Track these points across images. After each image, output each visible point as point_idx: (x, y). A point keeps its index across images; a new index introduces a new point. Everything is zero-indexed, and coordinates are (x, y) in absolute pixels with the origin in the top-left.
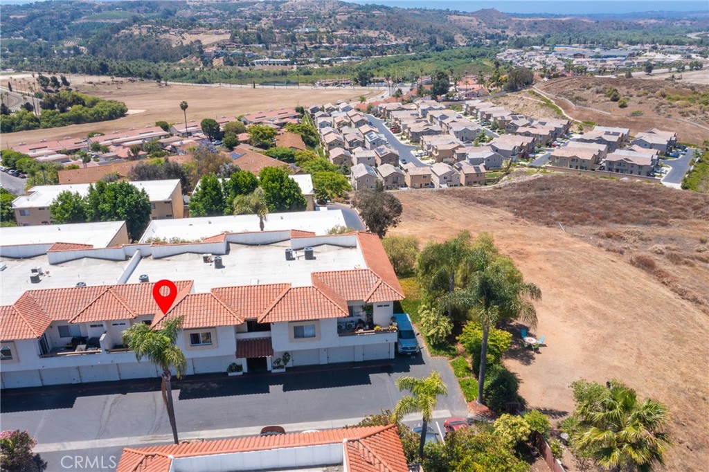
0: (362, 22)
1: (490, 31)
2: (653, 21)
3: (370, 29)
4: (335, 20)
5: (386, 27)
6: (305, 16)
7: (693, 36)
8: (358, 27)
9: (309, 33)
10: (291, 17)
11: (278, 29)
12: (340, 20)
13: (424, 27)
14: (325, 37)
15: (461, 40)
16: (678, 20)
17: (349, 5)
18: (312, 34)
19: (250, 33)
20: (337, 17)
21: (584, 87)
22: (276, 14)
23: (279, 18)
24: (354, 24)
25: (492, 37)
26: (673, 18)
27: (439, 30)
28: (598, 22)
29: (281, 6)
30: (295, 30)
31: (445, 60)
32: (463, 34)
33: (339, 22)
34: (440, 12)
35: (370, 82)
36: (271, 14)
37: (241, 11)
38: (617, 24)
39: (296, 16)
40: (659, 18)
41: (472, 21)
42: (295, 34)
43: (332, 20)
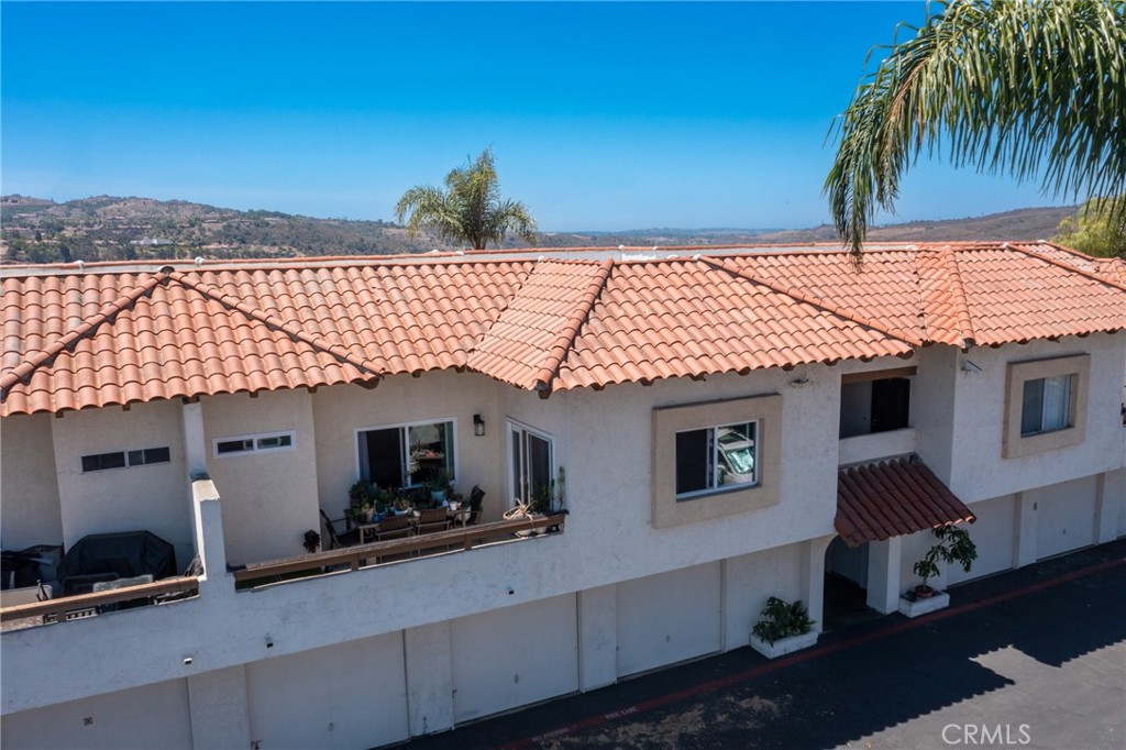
0: (248, 234)
3: (263, 243)
4: (202, 230)
5: (289, 241)
6: (147, 224)
8: (243, 242)
9: (159, 246)
10: (120, 226)
11: (101, 239)
12: (210, 230)
13: (352, 241)
14: (188, 252)
16: (693, 238)
17: (220, 211)
18: (165, 248)
19: (47, 246)
20: (204, 225)
22: (92, 222)
23: (96, 227)
24: (235, 237)
27: (375, 246)
28: (595, 238)
29: (99, 212)
30: (134, 242)
33: (207, 233)
34: (369, 223)
36: (82, 221)
37: (22, 218)
39: (129, 224)
42: (133, 246)
43: (196, 229)
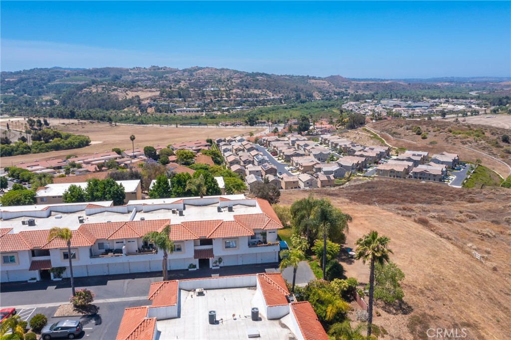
0: (250, 84)
1: (337, 90)
2: (447, 84)
3: (255, 88)
4: (232, 83)
5: (266, 88)
6: (211, 80)
7: (473, 93)
8: (247, 87)
9: (214, 91)
10: (201, 81)
11: (192, 88)
12: (235, 82)
13: (292, 87)
14: (225, 93)
15: (317, 96)
16: (464, 83)
17: (241, 73)
18: (216, 92)
19: (173, 91)
20: (233, 80)
21: (399, 126)
22: (191, 79)
23: (192, 81)
24: (244, 85)
25: (338, 94)
26: (460, 81)
27: (302, 89)
28: (410, 84)
29: (194, 73)
30: (204, 89)
31: (307, 109)
32: (319, 92)
33: (234, 84)
34: (303, 77)
35: (256, 123)
36: (187, 79)
37: (167, 76)
38: (422, 85)
39: (204, 80)
40: (451, 82)
41: (324, 83)
42: (204, 91)
43: (229, 82)
